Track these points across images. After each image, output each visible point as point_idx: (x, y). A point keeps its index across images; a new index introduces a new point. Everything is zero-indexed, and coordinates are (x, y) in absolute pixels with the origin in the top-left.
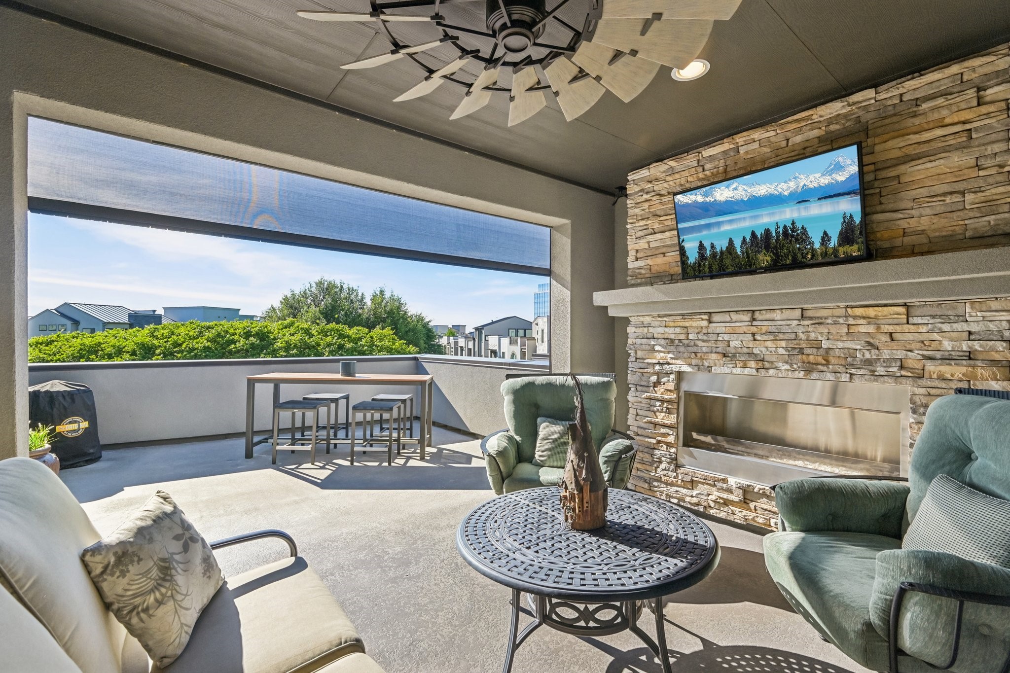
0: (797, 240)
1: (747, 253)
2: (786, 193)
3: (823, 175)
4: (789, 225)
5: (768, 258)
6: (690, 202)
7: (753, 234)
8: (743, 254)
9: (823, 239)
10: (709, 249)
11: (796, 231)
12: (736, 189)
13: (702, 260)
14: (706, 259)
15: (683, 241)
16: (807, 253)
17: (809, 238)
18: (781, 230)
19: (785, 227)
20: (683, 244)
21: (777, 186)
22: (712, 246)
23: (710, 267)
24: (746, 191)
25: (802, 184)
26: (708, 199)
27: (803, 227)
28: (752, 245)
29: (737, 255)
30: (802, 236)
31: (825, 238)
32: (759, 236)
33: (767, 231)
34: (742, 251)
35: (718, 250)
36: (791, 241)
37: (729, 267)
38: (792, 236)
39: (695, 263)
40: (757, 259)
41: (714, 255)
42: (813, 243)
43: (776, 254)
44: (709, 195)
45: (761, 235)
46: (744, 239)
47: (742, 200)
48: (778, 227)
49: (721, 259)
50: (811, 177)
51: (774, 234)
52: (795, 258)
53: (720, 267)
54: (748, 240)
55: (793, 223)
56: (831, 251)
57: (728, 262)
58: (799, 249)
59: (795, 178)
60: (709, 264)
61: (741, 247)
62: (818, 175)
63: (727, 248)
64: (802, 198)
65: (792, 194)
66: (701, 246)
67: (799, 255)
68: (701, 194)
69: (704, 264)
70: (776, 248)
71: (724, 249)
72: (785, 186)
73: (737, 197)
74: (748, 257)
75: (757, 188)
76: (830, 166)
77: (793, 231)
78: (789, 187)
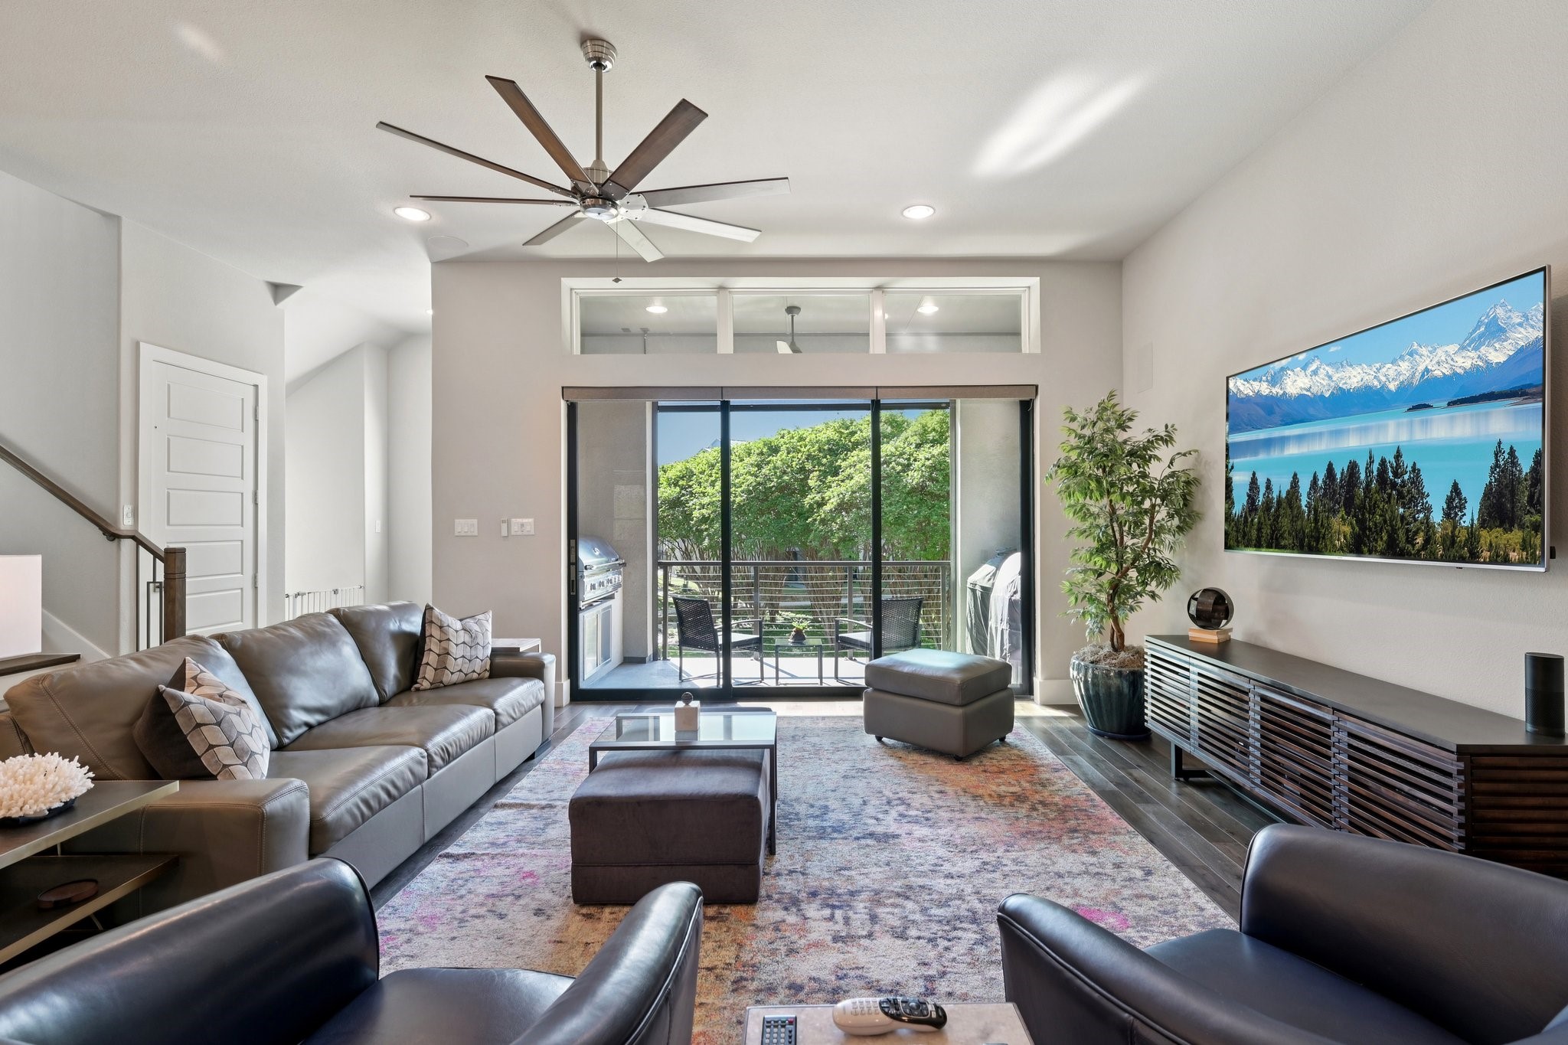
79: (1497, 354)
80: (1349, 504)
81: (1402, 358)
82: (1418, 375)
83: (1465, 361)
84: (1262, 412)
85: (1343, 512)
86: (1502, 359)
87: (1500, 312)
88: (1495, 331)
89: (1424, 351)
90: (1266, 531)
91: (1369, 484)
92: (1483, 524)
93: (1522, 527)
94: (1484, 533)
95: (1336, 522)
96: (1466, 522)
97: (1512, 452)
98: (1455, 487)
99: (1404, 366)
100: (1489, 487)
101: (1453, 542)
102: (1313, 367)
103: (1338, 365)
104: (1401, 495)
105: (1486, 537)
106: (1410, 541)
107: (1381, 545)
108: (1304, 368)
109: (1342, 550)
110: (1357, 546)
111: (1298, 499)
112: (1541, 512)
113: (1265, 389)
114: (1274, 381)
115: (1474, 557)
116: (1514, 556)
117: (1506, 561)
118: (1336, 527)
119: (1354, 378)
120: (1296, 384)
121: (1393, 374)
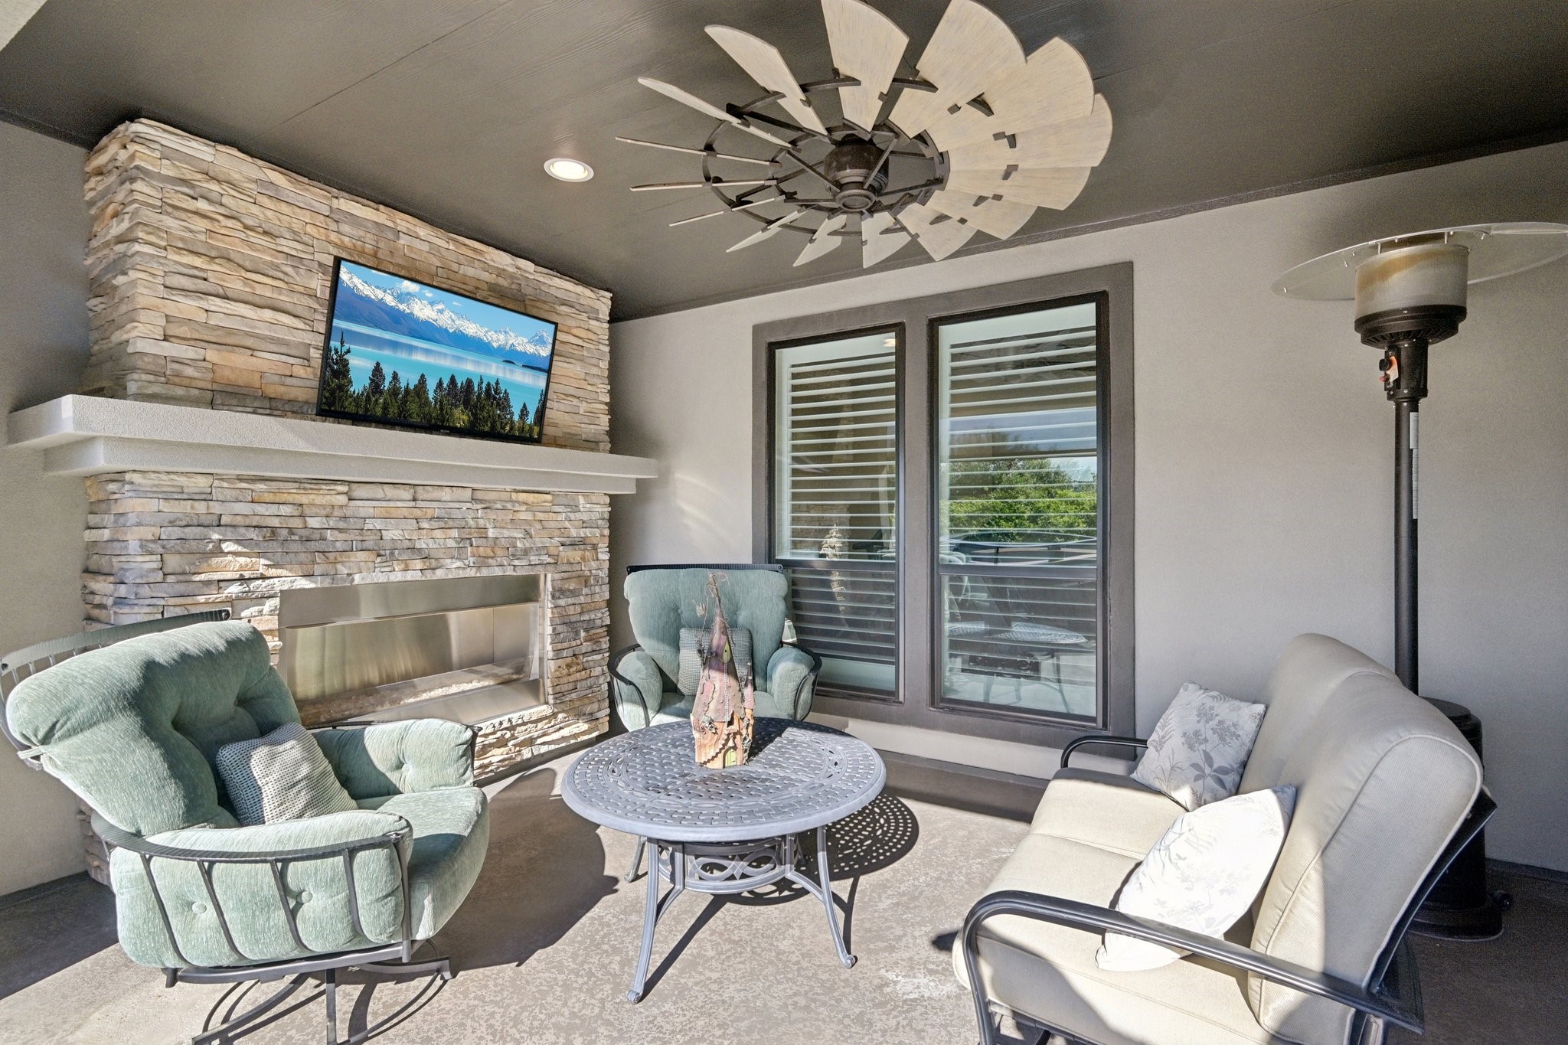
0: (498, 403)
1: (441, 403)
2: (495, 345)
3: (529, 342)
4: (493, 383)
5: (465, 418)
6: (373, 297)
7: (453, 380)
8: (436, 403)
9: (522, 411)
10: (388, 379)
11: (499, 394)
12: (441, 311)
13: (374, 393)
14: (381, 393)
15: (348, 351)
16: (506, 424)
17: (509, 406)
18: (484, 386)
19: (489, 384)
20: (346, 357)
21: (487, 332)
22: (395, 376)
23: (385, 408)
24: (453, 321)
25: (510, 342)
26: (402, 307)
27: (505, 392)
28: (448, 394)
29: (427, 402)
30: (504, 403)
31: (524, 412)
32: (459, 385)
33: (469, 382)
34: (435, 398)
35: (403, 385)
36: (492, 403)
37: (414, 415)
38: (495, 398)
39: (362, 394)
40: (452, 415)
41: (394, 391)
42: (512, 414)
43: (475, 415)
44: (404, 302)
45: (462, 384)
46: (440, 383)
47: (446, 330)
48: (481, 382)
49: (404, 401)
50: (520, 339)
51: (476, 389)
52: (493, 426)
53: (401, 412)
54: (445, 385)
55: (497, 383)
56: (527, 428)
57: (413, 407)
58: (499, 415)
59: (505, 332)
60: (385, 403)
61: (435, 391)
62: (526, 340)
63: (416, 386)
64: (510, 357)
65: (500, 349)
66: (377, 370)
67: (498, 424)
68: (393, 295)
69: (377, 400)
70: (475, 407)
71: (412, 387)
72: (495, 336)
73: (441, 323)
74: (441, 409)
75: (466, 324)
76: (536, 336)
77: (496, 393)
78: (498, 340)
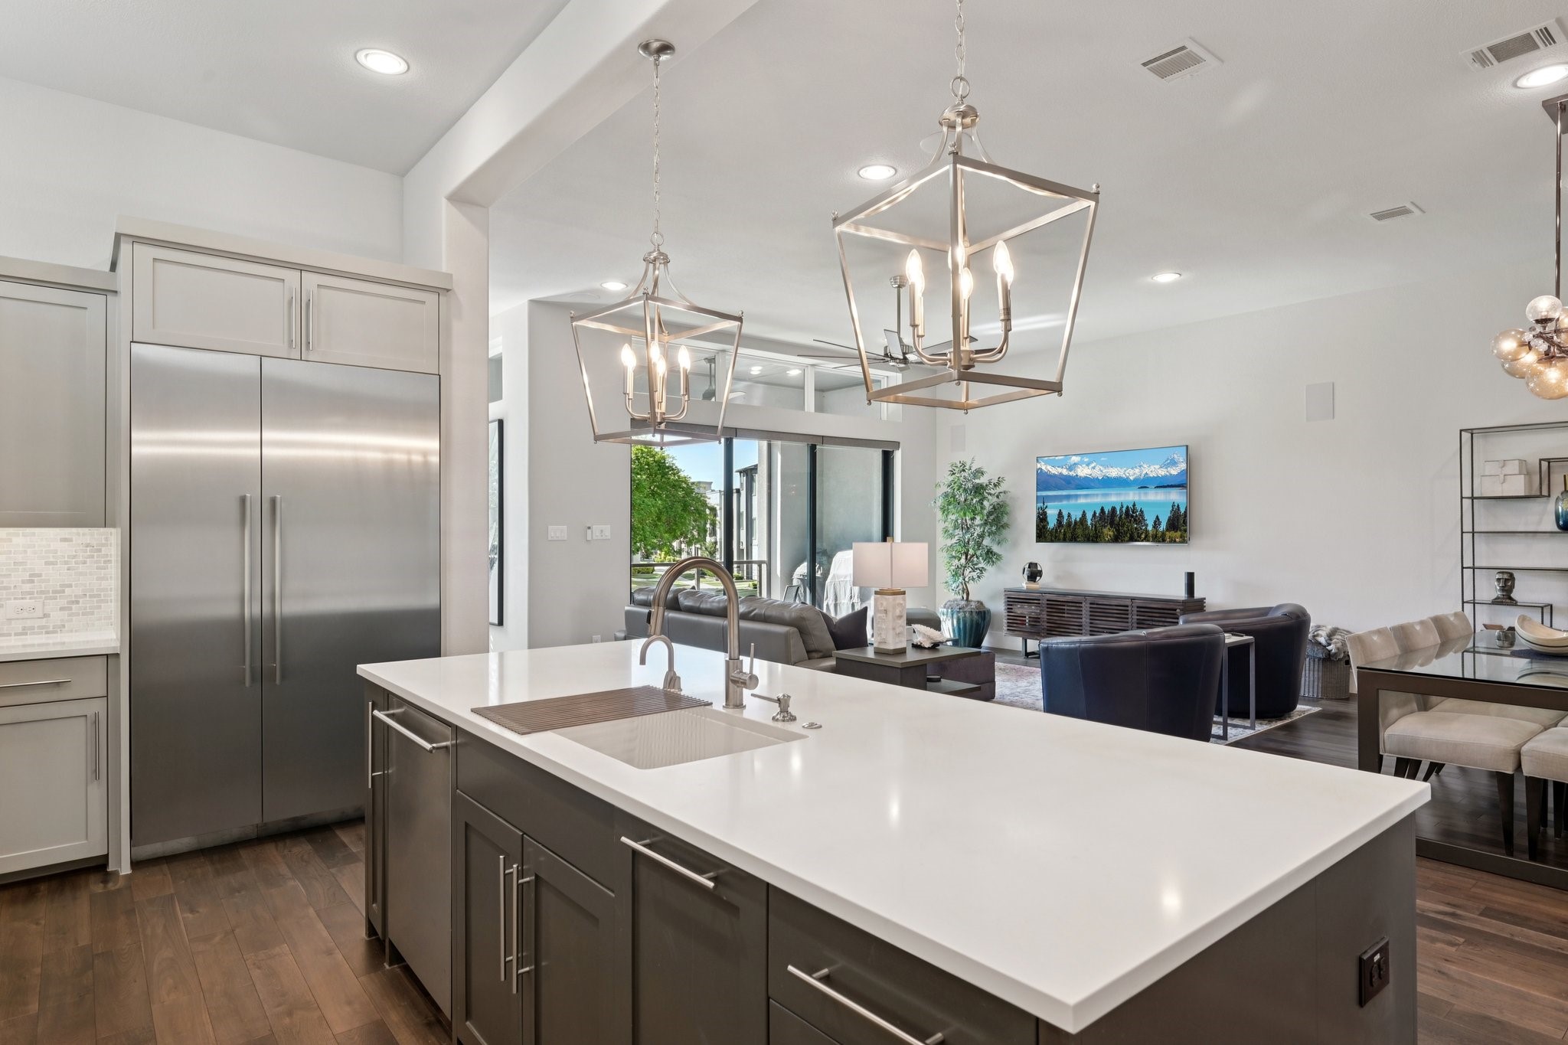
79: (1174, 471)
80: (1112, 524)
81: (1136, 467)
82: (1143, 475)
83: (1162, 472)
84: (1064, 483)
85: (1109, 526)
86: (1176, 473)
87: (1176, 456)
88: (1173, 463)
89: (1145, 466)
90: (1069, 535)
91: (1121, 516)
92: (1167, 530)
93: (1180, 530)
94: (1167, 533)
95: (1105, 531)
96: (1161, 529)
97: (1178, 506)
98: (1157, 517)
99: (1137, 471)
100: (1170, 517)
101: (1156, 536)
102: (1093, 465)
103: (1106, 466)
104: (1135, 520)
105: (1168, 534)
106: (1139, 537)
107: (1126, 539)
108: (1088, 465)
109: (1109, 542)
110: (1117, 539)
111: (1086, 521)
112: (1186, 526)
113: (1065, 472)
114: (1070, 469)
115: (1164, 541)
116: (1177, 540)
117: (1175, 542)
118: (1106, 532)
119: (1114, 472)
120: (1083, 472)
121: (1132, 474)
